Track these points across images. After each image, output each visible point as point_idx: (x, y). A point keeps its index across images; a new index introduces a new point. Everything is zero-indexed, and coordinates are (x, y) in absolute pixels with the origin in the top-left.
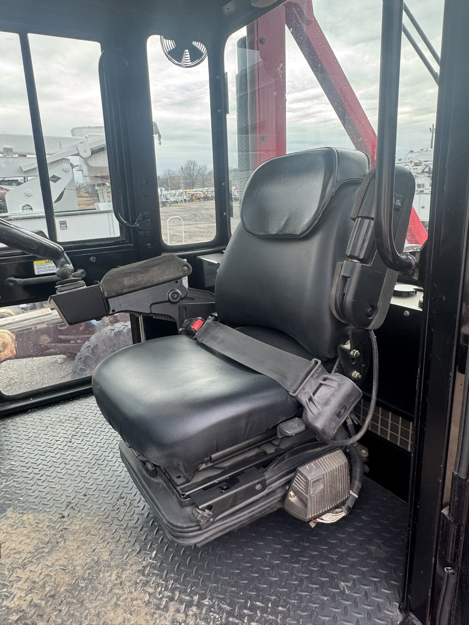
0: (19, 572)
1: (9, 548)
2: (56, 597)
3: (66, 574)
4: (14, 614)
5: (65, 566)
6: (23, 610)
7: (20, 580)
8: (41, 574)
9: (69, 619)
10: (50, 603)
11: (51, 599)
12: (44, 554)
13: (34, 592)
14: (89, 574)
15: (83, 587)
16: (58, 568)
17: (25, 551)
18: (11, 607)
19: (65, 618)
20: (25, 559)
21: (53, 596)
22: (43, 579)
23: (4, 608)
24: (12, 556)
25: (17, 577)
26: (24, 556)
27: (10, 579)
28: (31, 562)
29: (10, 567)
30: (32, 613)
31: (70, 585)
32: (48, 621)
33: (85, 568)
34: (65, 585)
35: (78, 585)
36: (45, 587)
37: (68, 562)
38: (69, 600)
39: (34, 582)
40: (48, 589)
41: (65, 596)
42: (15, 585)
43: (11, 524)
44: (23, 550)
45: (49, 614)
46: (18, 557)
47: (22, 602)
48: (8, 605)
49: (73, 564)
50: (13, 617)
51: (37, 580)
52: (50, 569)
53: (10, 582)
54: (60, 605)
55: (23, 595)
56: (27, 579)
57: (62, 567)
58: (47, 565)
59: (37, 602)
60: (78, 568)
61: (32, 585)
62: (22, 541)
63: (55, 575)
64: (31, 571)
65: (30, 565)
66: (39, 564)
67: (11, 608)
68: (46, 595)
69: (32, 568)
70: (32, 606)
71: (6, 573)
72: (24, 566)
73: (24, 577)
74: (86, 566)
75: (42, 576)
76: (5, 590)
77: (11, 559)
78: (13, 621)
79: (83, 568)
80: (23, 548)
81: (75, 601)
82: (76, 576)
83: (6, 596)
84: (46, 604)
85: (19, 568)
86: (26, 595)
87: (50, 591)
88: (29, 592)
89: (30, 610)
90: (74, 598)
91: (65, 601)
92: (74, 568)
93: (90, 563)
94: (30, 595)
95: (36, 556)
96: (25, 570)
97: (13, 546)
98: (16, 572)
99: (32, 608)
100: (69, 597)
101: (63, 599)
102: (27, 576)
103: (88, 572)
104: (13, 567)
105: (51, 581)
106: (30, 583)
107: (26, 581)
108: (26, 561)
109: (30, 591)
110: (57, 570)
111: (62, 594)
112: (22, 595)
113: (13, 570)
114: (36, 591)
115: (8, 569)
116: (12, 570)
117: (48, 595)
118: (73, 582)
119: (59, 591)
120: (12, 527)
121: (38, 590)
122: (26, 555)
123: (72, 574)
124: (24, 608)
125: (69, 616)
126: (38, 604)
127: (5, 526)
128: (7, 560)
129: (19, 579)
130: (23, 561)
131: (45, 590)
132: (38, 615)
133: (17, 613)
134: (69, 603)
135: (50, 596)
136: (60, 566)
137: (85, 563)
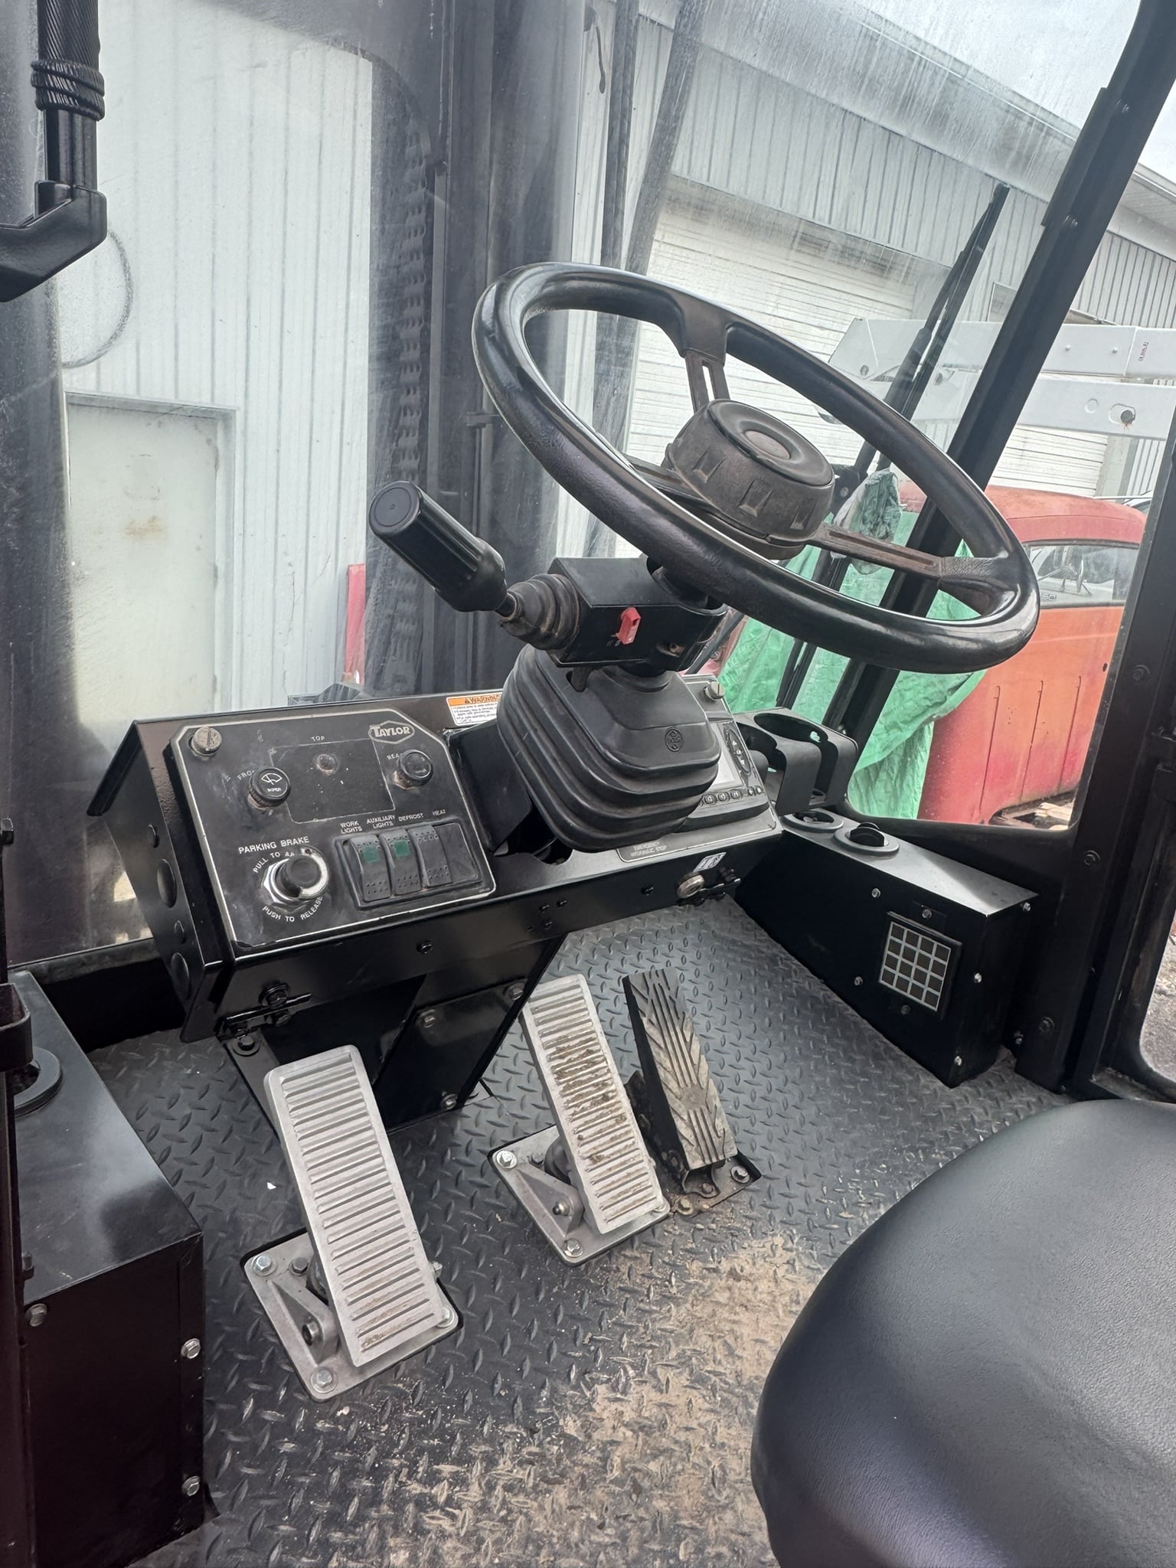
0: (679, 1380)
1: (735, 1327)
2: (634, 1497)
3: (705, 1493)
4: (579, 1423)
5: (724, 1480)
6: (589, 1437)
7: (661, 1392)
8: (687, 1429)
9: (583, 1558)
10: (618, 1489)
11: (627, 1488)
12: (741, 1409)
13: (638, 1437)
14: (719, 1556)
15: (675, 1556)
16: (715, 1463)
17: (738, 1363)
18: (594, 1406)
19: (584, 1549)
20: (717, 1374)
21: (637, 1489)
22: (676, 1442)
23: (588, 1394)
24: (718, 1343)
25: (668, 1381)
26: (727, 1368)
27: (659, 1370)
28: (714, 1390)
29: (689, 1353)
30: (588, 1459)
31: (675, 1517)
32: (570, 1508)
33: (733, 1537)
34: (672, 1504)
35: (679, 1541)
36: (655, 1457)
37: (736, 1482)
38: (634, 1534)
39: (663, 1425)
40: (653, 1467)
41: (642, 1519)
42: (646, 1388)
43: (798, 1295)
44: (740, 1358)
45: (587, 1503)
46: (719, 1357)
47: (609, 1424)
48: (599, 1399)
49: (738, 1499)
50: (571, 1423)
51: (671, 1428)
52: (707, 1446)
53: (654, 1374)
54: (617, 1518)
55: (626, 1419)
56: (667, 1406)
57: (719, 1473)
58: (715, 1433)
59: (616, 1458)
60: (729, 1516)
61: (655, 1424)
62: (763, 1342)
63: (694, 1465)
64: (690, 1402)
65: (704, 1392)
66: (712, 1411)
67: (592, 1410)
68: (635, 1470)
69: (699, 1402)
70: (603, 1450)
71: (673, 1354)
72: (698, 1380)
73: (671, 1397)
74: (740, 1538)
75: (682, 1436)
76: (631, 1372)
77: (709, 1343)
78: (562, 1427)
79: (732, 1531)
80: (745, 1354)
81: (634, 1551)
82: (701, 1522)
83: (617, 1381)
84: (614, 1482)
85: (691, 1373)
86: (626, 1425)
87: (648, 1474)
88: (636, 1427)
89: (592, 1454)
90: (641, 1548)
91: (629, 1525)
92: (725, 1507)
93: (753, 1544)
94: (629, 1434)
95: (732, 1393)
96: (688, 1390)
97: (745, 1331)
98: (681, 1373)
99: (599, 1454)
100: (642, 1530)
101: (633, 1517)
102: (674, 1401)
103: (724, 1550)
104: (690, 1358)
105: (675, 1465)
106: (660, 1417)
107: (660, 1405)
108: (714, 1378)
109: (641, 1428)
110: (709, 1463)
111: (647, 1509)
112: (626, 1414)
113: (683, 1363)
114: (640, 1442)
115: (683, 1350)
116: (683, 1361)
117: (637, 1475)
118: (685, 1522)
119: (651, 1498)
120: (792, 1301)
121: (645, 1442)
122: (728, 1372)
123: (707, 1509)
124: (596, 1436)
125: (591, 1555)
126: (609, 1461)
127: (790, 1287)
128: (704, 1339)
129: (662, 1388)
130: (709, 1372)
131: (648, 1462)
132: (583, 1476)
133: (582, 1426)
134: (624, 1537)
135: (634, 1481)
136: (722, 1467)
137: (746, 1529)
